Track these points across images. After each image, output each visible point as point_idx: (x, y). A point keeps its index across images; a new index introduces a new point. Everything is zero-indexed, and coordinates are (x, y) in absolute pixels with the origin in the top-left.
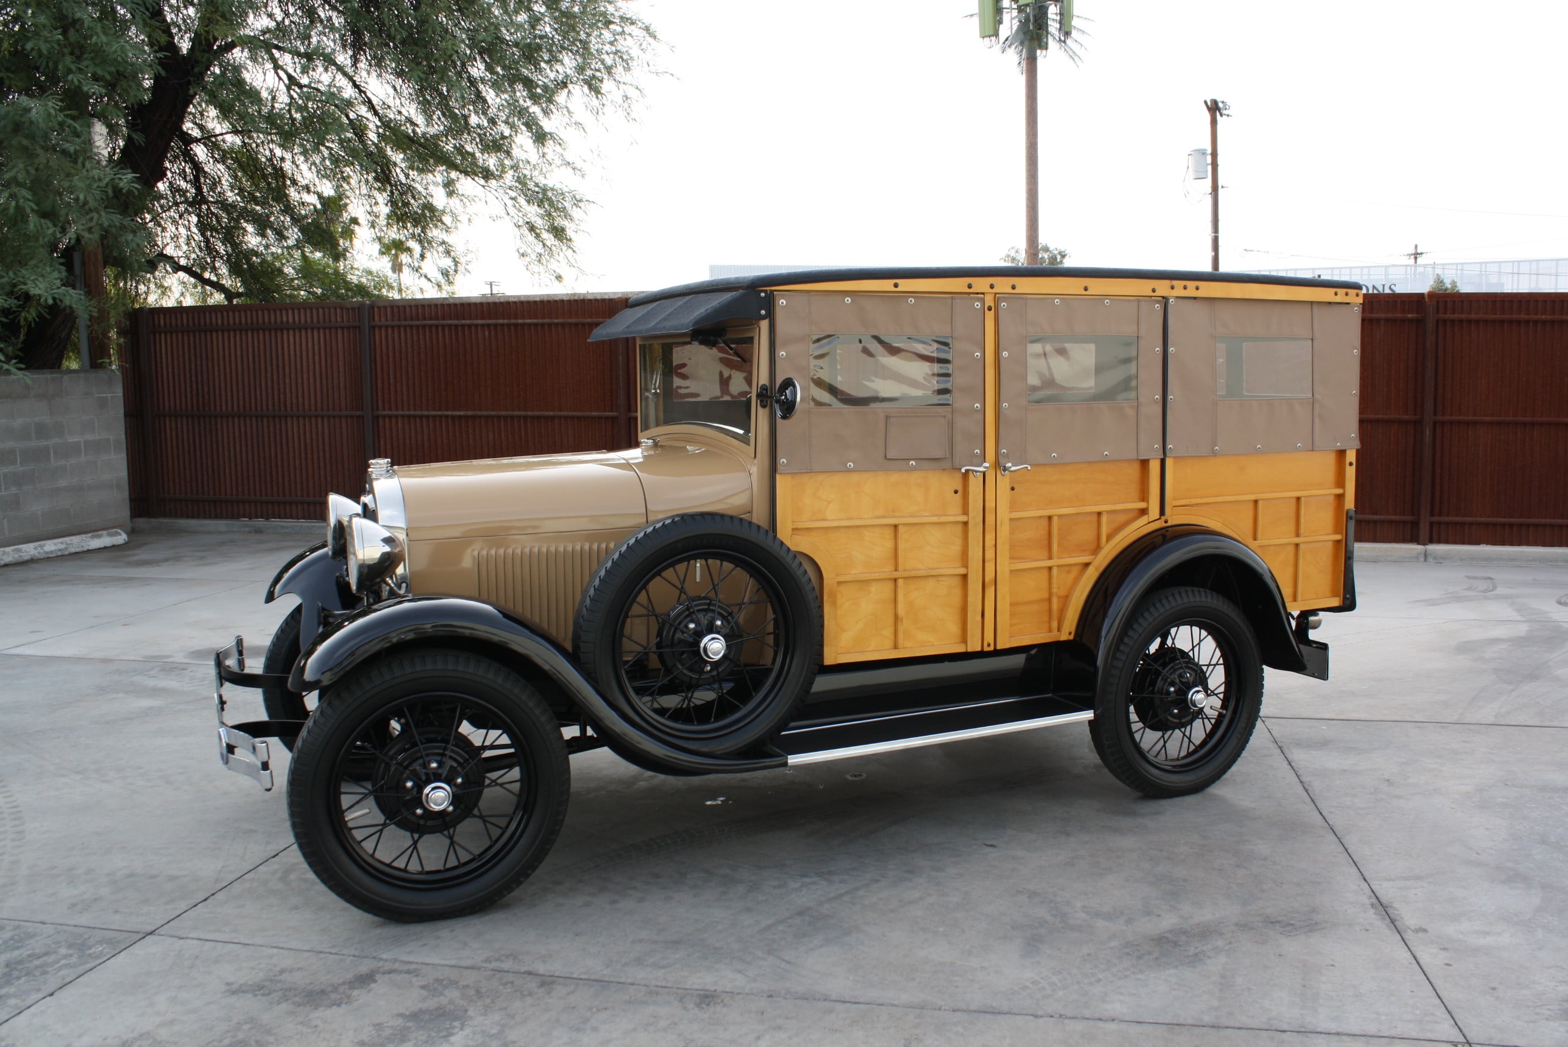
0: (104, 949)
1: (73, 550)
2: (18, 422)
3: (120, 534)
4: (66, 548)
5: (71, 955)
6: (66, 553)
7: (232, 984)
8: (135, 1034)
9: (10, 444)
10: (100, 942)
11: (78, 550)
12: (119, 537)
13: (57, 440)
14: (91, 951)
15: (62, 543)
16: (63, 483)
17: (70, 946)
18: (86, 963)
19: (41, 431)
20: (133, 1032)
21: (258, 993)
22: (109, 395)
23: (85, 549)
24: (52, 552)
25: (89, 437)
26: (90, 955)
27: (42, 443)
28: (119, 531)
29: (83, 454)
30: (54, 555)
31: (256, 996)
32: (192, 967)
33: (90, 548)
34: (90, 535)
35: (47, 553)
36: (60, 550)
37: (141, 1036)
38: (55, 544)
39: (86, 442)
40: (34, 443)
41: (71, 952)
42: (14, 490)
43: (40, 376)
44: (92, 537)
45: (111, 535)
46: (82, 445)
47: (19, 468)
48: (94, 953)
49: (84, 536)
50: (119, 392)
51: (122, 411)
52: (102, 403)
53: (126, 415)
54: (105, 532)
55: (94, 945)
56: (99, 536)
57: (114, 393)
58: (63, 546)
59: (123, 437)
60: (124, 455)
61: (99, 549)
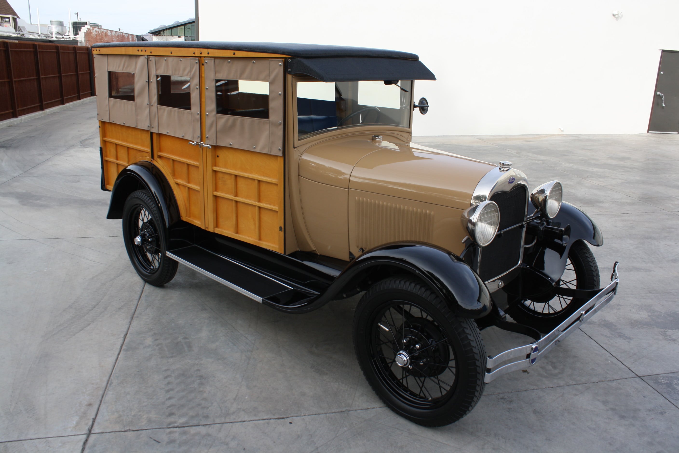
0: (661, 380)
5: (676, 384)
7: (627, 341)
8: (669, 341)
10: (661, 384)
14: (667, 381)
17: (675, 389)
18: (671, 377)
20: (670, 342)
21: (623, 335)
26: (668, 380)
31: (624, 334)
32: (635, 354)
37: (668, 340)
41: (675, 386)
48: (666, 380)
55: (664, 384)
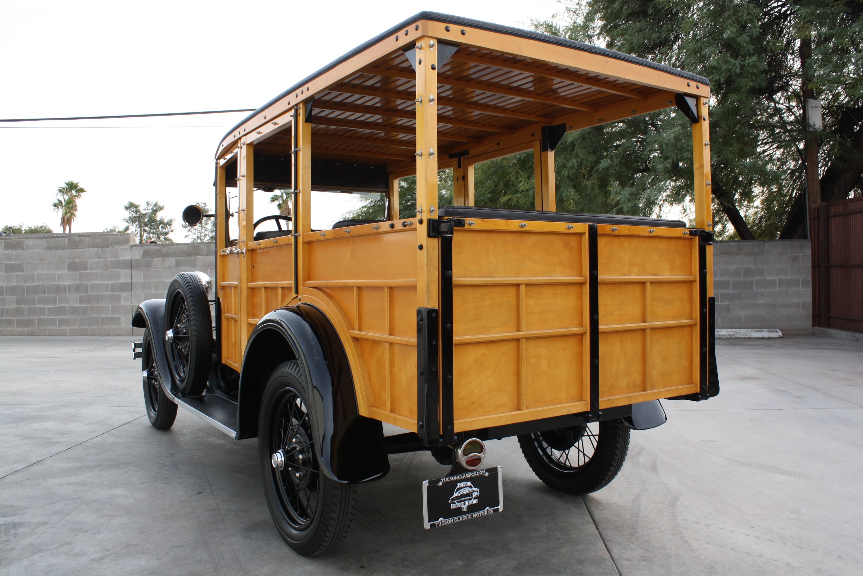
1: (738, 336)
2: (733, 267)
3: (777, 332)
4: (734, 335)
6: (734, 337)
9: (726, 278)
11: (742, 337)
12: (775, 334)
13: (758, 278)
15: (732, 332)
16: (761, 301)
19: (747, 272)
22: (800, 254)
23: (748, 337)
24: (723, 335)
25: (783, 277)
27: (748, 279)
28: (778, 330)
29: (777, 287)
30: (725, 337)
33: (751, 337)
34: (754, 330)
35: (720, 335)
36: (729, 335)
38: (727, 332)
39: (780, 280)
40: (742, 279)
42: (726, 302)
43: (750, 243)
44: (755, 331)
45: (769, 331)
46: (777, 281)
47: (731, 291)
49: (750, 330)
50: (809, 253)
51: (810, 264)
52: (795, 259)
53: (813, 266)
54: (766, 330)
56: (761, 331)
57: (804, 253)
58: (732, 333)
59: (810, 278)
60: (810, 289)
61: (758, 338)
